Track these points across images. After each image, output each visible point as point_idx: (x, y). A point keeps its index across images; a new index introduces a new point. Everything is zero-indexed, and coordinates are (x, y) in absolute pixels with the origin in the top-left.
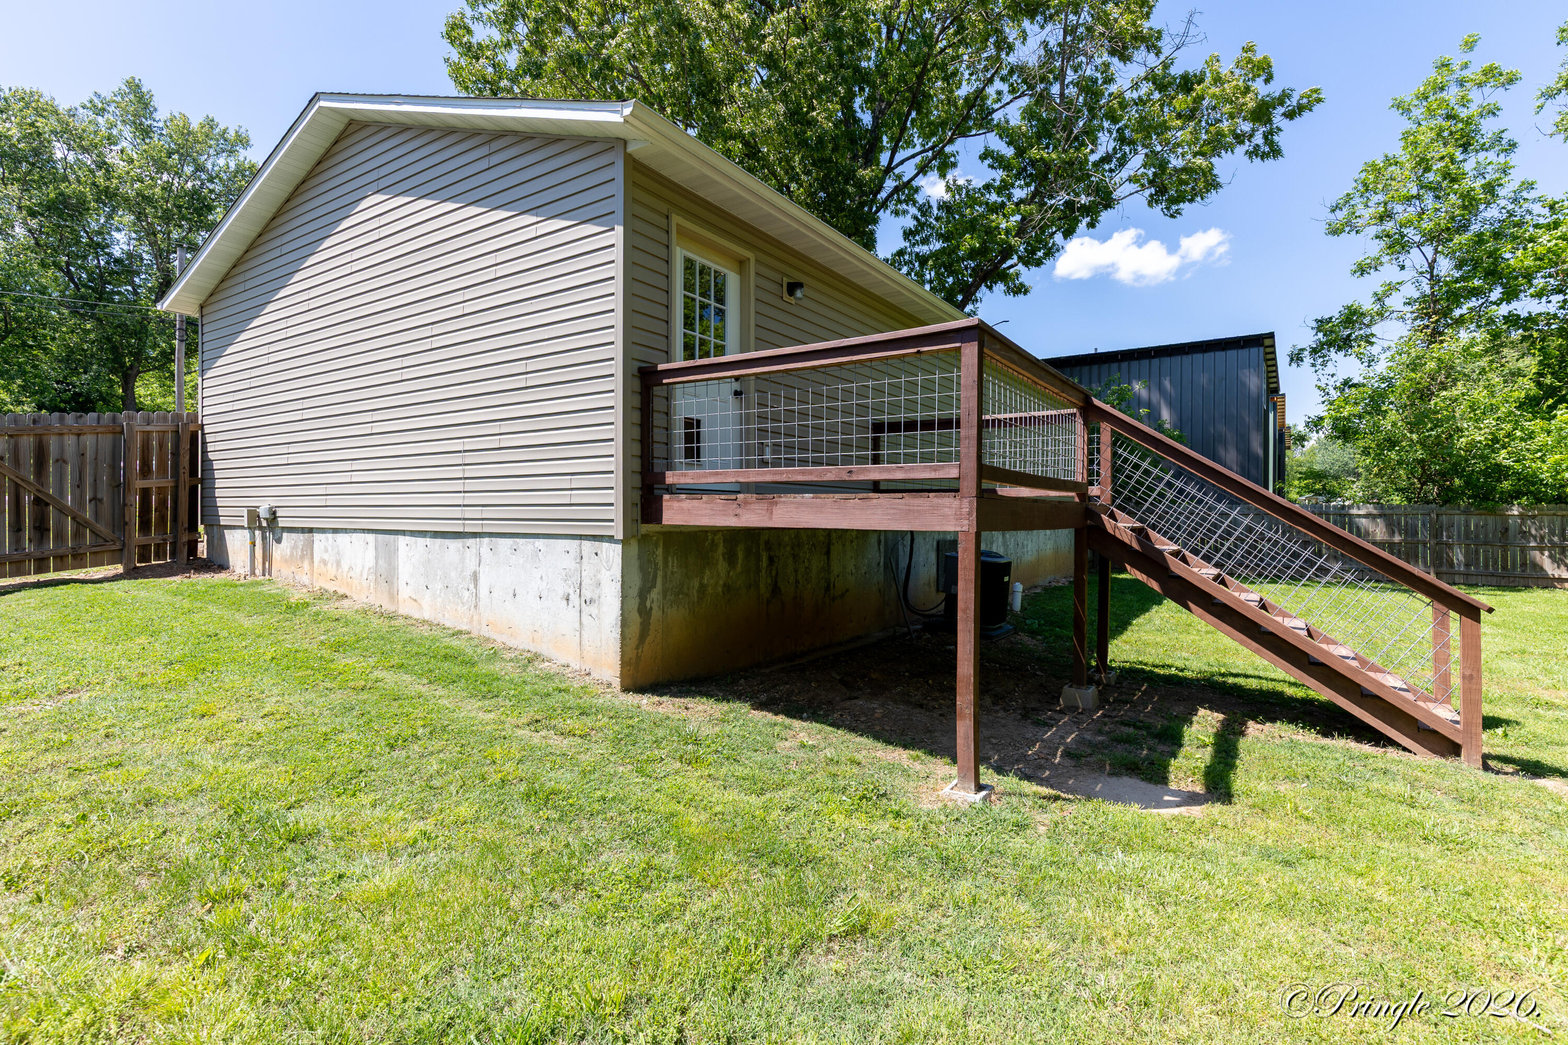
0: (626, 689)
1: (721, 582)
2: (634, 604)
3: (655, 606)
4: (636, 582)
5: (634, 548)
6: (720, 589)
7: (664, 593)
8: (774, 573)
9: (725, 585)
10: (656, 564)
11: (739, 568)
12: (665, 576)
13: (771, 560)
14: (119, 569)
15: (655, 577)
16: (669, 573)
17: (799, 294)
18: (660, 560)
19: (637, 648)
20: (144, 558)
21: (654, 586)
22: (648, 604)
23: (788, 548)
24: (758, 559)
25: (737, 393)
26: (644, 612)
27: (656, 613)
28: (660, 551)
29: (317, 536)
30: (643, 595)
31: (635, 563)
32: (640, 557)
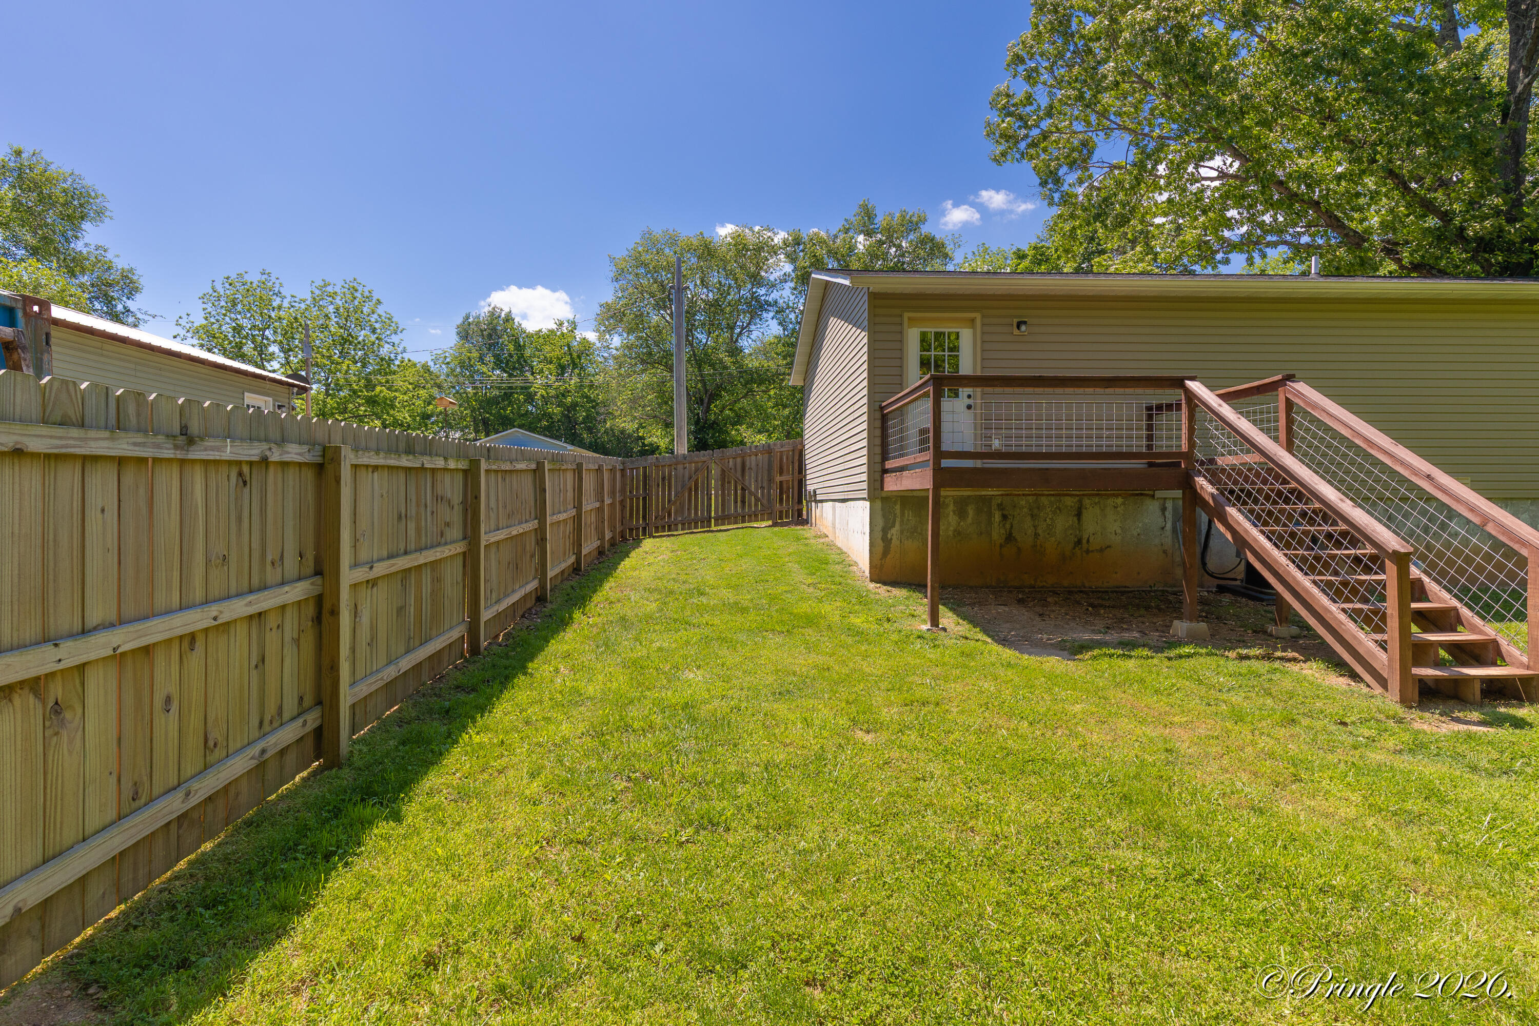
0: (872, 580)
1: (952, 529)
2: (879, 535)
3: (894, 538)
4: (880, 523)
5: (879, 504)
6: (951, 533)
7: (902, 532)
8: (1008, 526)
9: (955, 531)
10: (895, 515)
11: (969, 520)
12: (902, 521)
13: (1005, 517)
14: (770, 523)
15: (894, 522)
16: (905, 520)
17: (1023, 328)
18: (898, 512)
19: (881, 559)
20: (781, 518)
21: (893, 526)
22: (889, 536)
23: (1025, 510)
24: (990, 515)
25: (969, 407)
26: (886, 541)
27: (895, 542)
28: (898, 507)
29: (824, 504)
30: (885, 531)
31: (879, 513)
32: (882, 510)
